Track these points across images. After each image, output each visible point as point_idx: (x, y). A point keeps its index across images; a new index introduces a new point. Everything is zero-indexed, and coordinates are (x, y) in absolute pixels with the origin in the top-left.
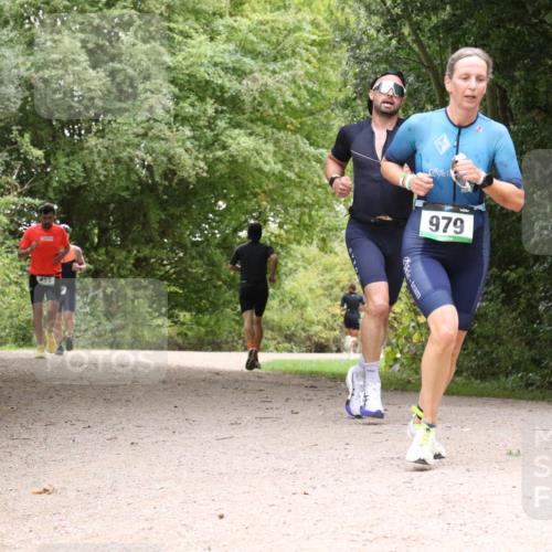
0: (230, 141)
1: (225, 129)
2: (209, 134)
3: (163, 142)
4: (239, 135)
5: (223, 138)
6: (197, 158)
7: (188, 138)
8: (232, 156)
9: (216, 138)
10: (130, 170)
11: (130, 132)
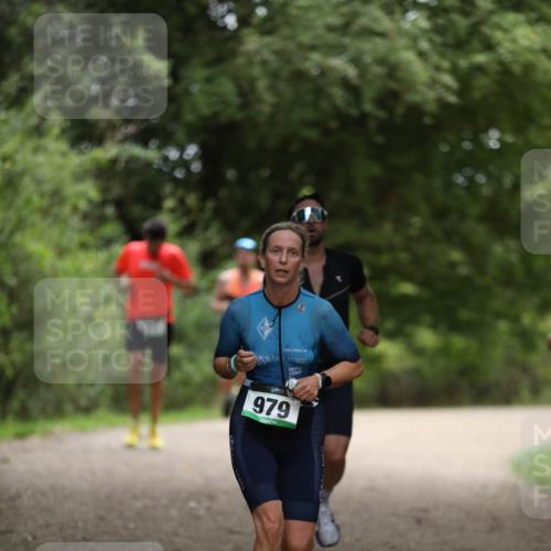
0: (498, 35)
1: (492, 13)
2: (462, 23)
3: (378, 40)
4: (515, 25)
5: (486, 30)
6: (438, 68)
7: (424, 31)
8: (502, 63)
9: (475, 29)
10: (319, 92)
11: (319, 23)
